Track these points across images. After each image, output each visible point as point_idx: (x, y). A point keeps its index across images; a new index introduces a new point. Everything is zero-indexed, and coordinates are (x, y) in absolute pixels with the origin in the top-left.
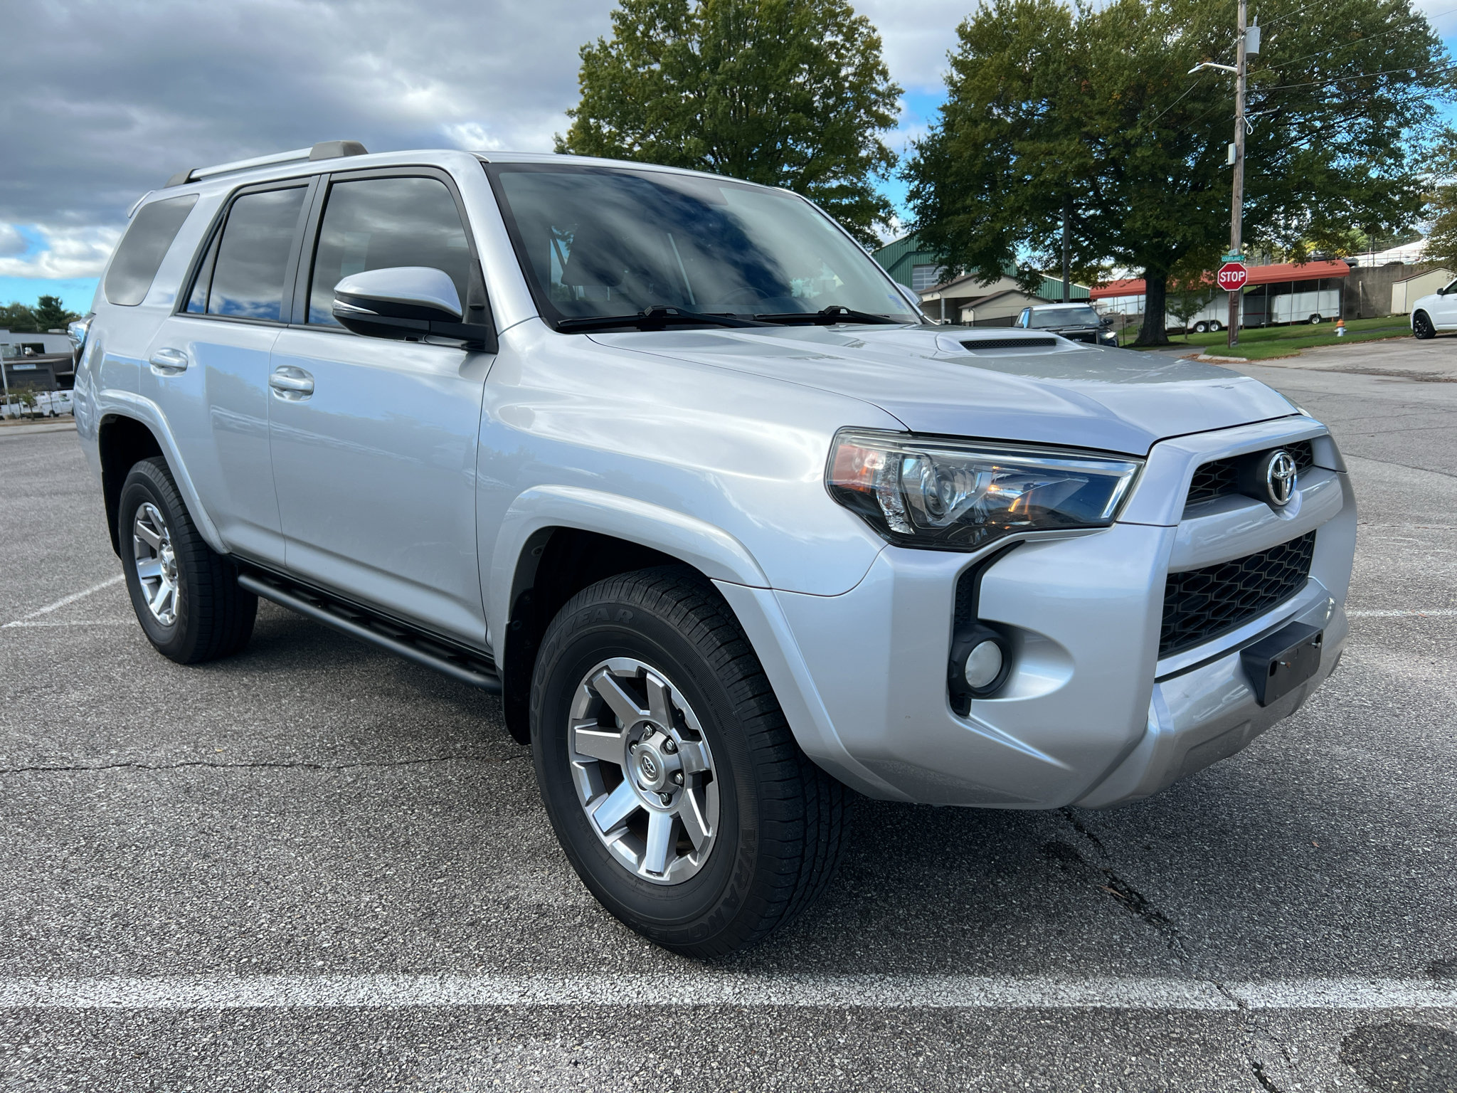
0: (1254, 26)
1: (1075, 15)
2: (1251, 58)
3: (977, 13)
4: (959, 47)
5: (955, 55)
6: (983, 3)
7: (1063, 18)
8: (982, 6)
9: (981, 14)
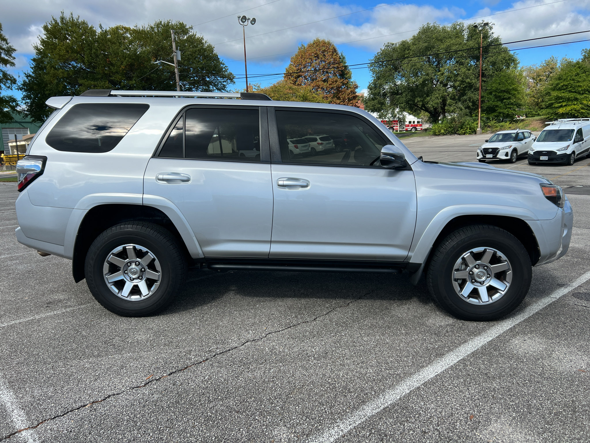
0: (178, 51)
1: (99, 31)
2: (178, 62)
3: (51, 22)
4: (45, 35)
5: (43, 38)
6: (54, 18)
7: (93, 32)
8: (54, 19)
9: (54, 22)
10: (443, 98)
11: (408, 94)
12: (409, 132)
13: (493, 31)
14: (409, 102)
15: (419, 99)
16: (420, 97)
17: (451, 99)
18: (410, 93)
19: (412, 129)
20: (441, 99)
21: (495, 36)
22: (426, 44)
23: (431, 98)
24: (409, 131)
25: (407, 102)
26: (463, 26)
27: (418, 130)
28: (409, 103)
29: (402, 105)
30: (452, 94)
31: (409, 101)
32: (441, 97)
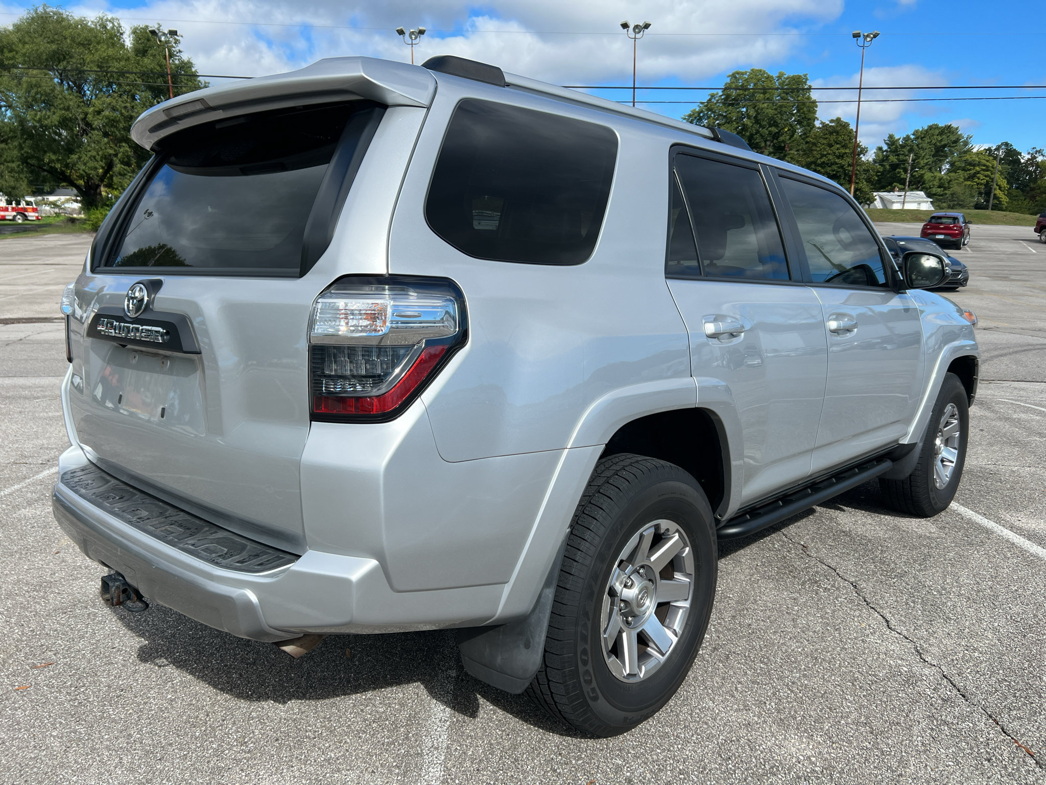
10: (105, 158)
11: (24, 142)
12: (8, 222)
13: (180, 47)
14: (29, 160)
15: (53, 157)
16: (54, 153)
17: (122, 163)
18: (29, 142)
19: (15, 217)
20: (102, 161)
21: (185, 57)
22: (54, 47)
23: (80, 158)
24: (10, 220)
25: (24, 160)
26: (119, 24)
27: (29, 218)
28: (27, 163)
29: (14, 165)
30: (123, 153)
31: (27, 158)
32: (102, 157)
